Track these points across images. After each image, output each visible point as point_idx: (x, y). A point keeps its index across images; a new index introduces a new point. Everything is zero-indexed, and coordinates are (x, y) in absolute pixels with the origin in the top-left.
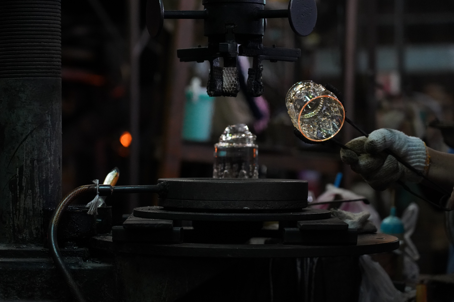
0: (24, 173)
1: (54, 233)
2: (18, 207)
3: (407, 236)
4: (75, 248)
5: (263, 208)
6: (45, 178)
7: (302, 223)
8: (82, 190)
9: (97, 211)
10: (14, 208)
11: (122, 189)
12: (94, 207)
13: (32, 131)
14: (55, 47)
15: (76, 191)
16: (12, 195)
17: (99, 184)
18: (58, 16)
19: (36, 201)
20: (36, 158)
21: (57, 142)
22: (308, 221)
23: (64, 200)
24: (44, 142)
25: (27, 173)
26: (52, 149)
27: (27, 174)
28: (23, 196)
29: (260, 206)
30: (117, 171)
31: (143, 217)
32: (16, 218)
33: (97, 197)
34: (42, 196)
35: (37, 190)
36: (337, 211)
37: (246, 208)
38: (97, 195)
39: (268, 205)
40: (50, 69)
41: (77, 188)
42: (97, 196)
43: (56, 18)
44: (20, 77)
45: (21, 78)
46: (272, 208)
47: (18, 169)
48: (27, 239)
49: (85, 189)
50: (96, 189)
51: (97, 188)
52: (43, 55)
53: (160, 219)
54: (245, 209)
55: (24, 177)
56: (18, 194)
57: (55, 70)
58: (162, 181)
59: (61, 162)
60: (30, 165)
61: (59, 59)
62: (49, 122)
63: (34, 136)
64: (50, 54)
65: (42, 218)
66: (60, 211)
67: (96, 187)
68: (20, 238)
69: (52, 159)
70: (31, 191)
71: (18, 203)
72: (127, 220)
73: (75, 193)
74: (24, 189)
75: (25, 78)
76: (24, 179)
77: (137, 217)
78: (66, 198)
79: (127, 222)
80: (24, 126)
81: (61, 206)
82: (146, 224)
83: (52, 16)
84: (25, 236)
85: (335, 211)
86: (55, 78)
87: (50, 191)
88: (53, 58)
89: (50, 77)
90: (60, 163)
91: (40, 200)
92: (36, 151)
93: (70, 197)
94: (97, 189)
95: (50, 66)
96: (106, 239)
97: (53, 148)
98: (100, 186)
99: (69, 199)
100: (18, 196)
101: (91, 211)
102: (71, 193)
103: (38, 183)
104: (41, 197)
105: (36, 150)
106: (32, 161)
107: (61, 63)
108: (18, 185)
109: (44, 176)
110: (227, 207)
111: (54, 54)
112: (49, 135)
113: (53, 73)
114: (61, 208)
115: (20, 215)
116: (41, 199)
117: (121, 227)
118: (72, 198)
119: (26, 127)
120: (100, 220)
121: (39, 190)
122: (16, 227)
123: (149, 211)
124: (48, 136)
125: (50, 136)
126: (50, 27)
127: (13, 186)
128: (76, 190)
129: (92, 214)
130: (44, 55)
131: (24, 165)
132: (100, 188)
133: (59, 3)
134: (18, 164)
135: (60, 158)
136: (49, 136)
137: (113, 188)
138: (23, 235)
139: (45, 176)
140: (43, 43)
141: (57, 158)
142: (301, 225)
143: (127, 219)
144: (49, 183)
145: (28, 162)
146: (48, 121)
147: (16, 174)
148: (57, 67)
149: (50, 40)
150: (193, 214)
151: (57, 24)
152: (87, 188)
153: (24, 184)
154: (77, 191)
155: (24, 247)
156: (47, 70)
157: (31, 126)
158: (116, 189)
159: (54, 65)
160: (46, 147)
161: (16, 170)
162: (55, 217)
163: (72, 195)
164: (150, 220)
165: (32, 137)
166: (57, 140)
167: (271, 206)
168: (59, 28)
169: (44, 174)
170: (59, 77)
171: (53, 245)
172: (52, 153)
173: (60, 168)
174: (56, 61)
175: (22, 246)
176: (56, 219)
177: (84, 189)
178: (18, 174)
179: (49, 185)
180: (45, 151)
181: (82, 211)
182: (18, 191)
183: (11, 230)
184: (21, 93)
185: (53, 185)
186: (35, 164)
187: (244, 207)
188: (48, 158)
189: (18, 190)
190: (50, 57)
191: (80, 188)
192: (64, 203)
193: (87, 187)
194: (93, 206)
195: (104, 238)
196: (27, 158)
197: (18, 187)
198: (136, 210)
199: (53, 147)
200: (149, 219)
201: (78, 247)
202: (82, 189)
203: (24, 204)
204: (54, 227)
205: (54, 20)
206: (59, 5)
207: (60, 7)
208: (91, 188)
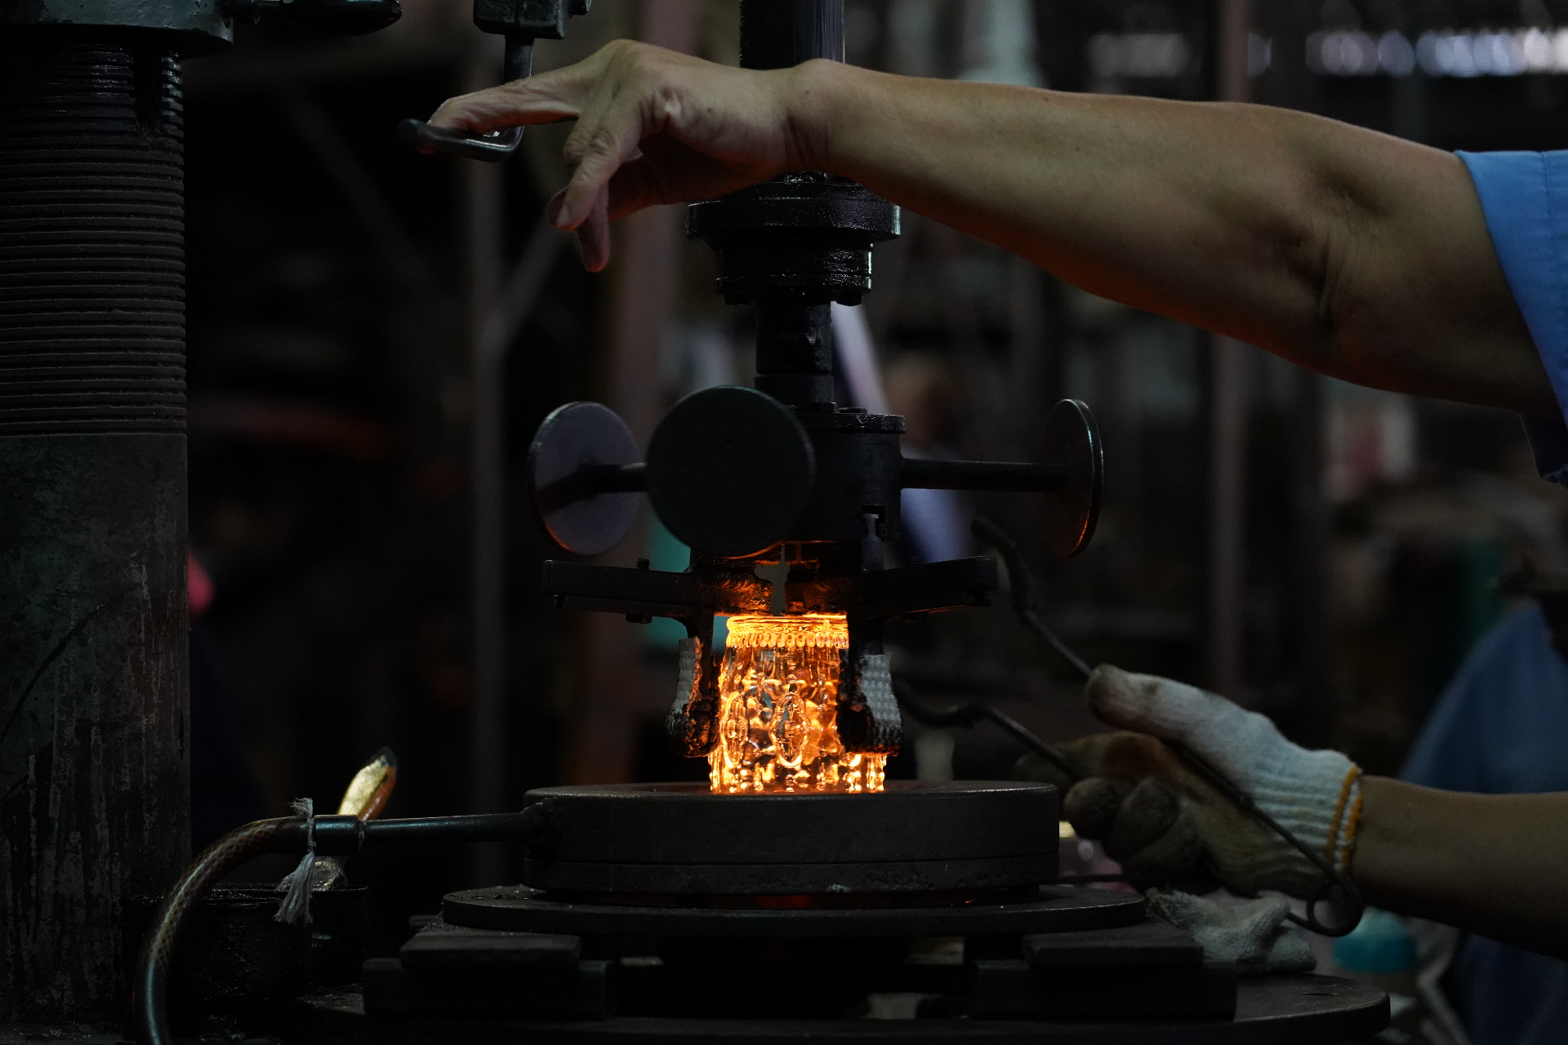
0: (54, 773)
1: (155, 993)
2: (33, 894)
3: (1427, 980)
4: (233, 1037)
5: (898, 886)
6: (128, 788)
7: (1040, 942)
8: (256, 837)
9: (307, 911)
10: (19, 895)
11: (395, 829)
12: (298, 897)
13: (81, 625)
14: (164, 323)
15: (234, 839)
16: (12, 851)
17: (314, 814)
18: (172, 217)
19: (98, 872)
20: (96, 717)
21: (171, 661)
22: (1064, 935)
23: (191, 874)
24: (124, 661)
25: (66, 771)
26: (153, 686)
27: (65, 776)
28: (50, 855)
29: (886, 882)
30: (390, 762)
31: (474, 926)
32: (28, 933)
33: (309, 859)
34: (117, 854)
35: (102, 832)
36: (1174, 899)
37: (839, 887)
38: (308, 853)
39: (915, 877)
40: (143, 404)
41: (239, 831)
42: (308, 856)
43: (167, 222)
44: (39, 432)
45: (43, 435)
46: (931, 885)
47: (32, 758)
48: (66, 1007)
49: (267, 833)
50: (305, 833)
51: (308, 828)
52: (120, 353)
53: (534, 932)
54: (833, 893)
55: (53, 786)
56: (33, 845)
57: (163, 407)
58: (540, 798)
59: (187, 734)
60: (76, 742)
61: (176, 367)
62: (143, 589)
63: (90, 640)
64: (143, 349)
65: (121, 932)
66: (176, 913)
67: (303, 826)
68: (40, 1002)
69: (153, 721)
70: (81, 835)
71: (34, 878)
72: (418, 935)
73: (231, 847)
74: (56, 829)
75: (57, 435)
76: (55, 792)
77: (455, 924)
78: (198, 865)
79: (418, 943)
80: (54, 607)
81: (181, 895)
82: (483, 952)
83: (153, 215)
84: (57, 996)
85: (1167, 897)
86: (165, 434)
87: (146, 834)
88: (154, 363)
89: (145, 430)
90: (181, 735)
91: (111, 870)
92: (97, 693)
93: (213, 861)
94: (307, 833)
95: (145, 393)
96: (344, 1004)
97: (156, 684)
98: (318, 821)
99: (209, 870)
100: (34, 854)
101: (289, 908)
102: (215, 849)
103: (103, 806)
104: (117, 857)
105: (95, 691)
106: (83, 731)
107: (184, 382)
108: (34, 817)
109: (125, 782)
110: (769, 886)
111: (157, 349)
112: (143, 636)
113: (157, 417)
114: (181, 904)
115: (42, 922)
116: (116, 864)
117: (394, 963)
118: (218, 866)
119: (59, 609)
120: (327, 937)
121: (106, 832)
122: (26, 966)
123: (500, 905)
124: (140, 640)
125: (146, 639)
126: (145, 256)
127: (14, 817)
128: (232, 837)
129: (290, 919)
130: (123, 353)
131: (55, 742)
132: (318, 827)
133: (176, 168)
134: (31, 740)
135: (182, 716)
136: (143, 639)
137: (364, 827)
138: (53, 991)
139: (128, 780)
140: (121, 312)
141: (172, 719)
142: (1037, 948)
143: (419, 932)
144: (144, 808)
145: (70, 732)
146: (140, 585)
147: (27, 777)
148: (170, 394)
149: (145, 299)
150: (653, 912)
151: (168, 243)
152: (271, 829)
153: (54, 812)
154: (238, 839)
155: (54, 1036)
156: (135, 407)
157: (77, 607)
158: (374, 830)
159: (159, 390)
160: (133, 678)
161: (27, 762)
162: (160, 935)
163: (221, 854)
164: (501, 937)
165: (83, 644)
166: (171, 655)
167: (927, 877)
168: (178, 258)
169: (126, 774)
170: (177, 430)
171: (154, 1034)
172: (155, 699)
173: (181, 751)
174: (165, 376)
175: (49, 1033)
176: (164, 941)
177: (260, 832)
178: (32, 776)
179: (145, 814)
180: (130, 694)
181: (258, 904)
182: (34, 837)
183: (9, 975)
184: (41, 490)
185: (156, 813)
186: (93, 740)
187: (832, 885)
188: (139, 718)
189: (34, 832)
190: (144, 362)
191: (247, 828)
192: (192, 884)
193: (274, 827)
194: (293, 894)
195: (338, 1002)
196: (64, 718)
197: (34, 822)
198: (451, 899)
199: (157, 679)
200: (496, 933)
201: (244, 1035)
202: (255, 833)
203: (56, 883)
204: (156, 971)
205: (160, 230)
206: (179, 178)
207: (180, 185)
208: (288, 830)
